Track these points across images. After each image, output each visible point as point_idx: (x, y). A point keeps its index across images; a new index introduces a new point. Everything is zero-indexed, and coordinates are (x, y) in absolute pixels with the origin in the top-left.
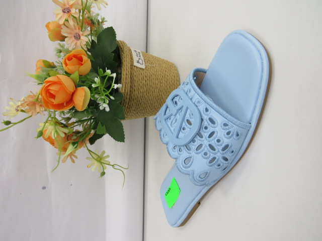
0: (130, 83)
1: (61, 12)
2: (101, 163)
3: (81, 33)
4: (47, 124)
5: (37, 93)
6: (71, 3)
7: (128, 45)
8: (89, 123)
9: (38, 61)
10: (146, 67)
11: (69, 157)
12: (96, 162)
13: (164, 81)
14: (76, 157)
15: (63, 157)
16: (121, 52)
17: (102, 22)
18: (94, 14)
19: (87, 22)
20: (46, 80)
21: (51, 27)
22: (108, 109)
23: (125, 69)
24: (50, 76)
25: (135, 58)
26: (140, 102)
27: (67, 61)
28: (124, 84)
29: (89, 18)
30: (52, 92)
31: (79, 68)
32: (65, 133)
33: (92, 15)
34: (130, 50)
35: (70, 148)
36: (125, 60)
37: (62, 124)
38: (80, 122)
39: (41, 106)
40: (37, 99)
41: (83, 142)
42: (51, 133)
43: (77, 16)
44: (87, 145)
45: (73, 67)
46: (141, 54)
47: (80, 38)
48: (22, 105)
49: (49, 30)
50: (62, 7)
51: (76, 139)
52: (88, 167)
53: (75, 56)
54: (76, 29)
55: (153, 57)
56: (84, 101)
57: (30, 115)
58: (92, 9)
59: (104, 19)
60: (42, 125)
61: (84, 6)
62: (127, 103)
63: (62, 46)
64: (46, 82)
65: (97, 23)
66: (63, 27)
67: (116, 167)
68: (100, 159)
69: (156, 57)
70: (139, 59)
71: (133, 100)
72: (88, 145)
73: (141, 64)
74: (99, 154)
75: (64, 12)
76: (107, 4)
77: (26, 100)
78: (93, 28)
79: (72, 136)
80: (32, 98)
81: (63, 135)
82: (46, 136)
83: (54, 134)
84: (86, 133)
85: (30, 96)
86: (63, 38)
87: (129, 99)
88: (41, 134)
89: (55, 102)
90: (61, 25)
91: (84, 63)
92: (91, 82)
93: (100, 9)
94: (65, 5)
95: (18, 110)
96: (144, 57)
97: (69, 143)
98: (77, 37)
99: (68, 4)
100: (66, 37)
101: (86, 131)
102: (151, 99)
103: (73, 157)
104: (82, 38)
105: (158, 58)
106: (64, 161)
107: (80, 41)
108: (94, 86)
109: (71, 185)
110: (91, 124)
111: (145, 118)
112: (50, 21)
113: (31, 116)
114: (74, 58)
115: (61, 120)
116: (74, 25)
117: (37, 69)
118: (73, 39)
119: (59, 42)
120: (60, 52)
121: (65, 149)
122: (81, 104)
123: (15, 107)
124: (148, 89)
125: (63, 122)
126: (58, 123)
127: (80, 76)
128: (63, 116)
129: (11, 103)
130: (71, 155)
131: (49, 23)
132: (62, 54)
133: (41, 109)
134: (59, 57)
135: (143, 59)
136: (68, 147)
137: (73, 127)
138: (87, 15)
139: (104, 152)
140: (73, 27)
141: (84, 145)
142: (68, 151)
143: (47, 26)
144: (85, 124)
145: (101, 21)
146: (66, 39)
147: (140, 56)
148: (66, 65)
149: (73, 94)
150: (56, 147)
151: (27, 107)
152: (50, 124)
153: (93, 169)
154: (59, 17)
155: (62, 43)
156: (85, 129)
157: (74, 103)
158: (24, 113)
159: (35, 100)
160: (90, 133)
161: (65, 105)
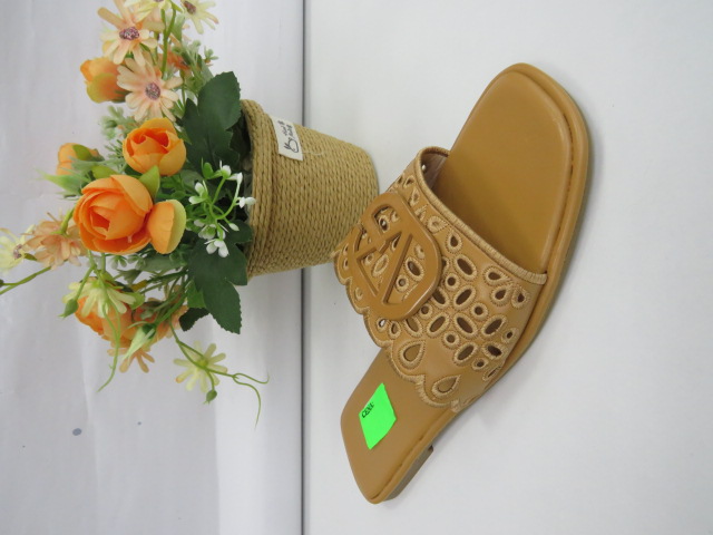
0: (270, 193)
1: (118, 36)
2: (208, 371)
3: (161, 83)
4: (86, 285)
5: (62, 217)
6: (140, 18)
7: (266, 111)
8: (179, 282)
9: (62, 147)
10: (305, 157)
11: (135, 360)
12: (195, 370)
13: (344, 189)
14: (151, 359)
15: (122, 358)
16: (249, 124)
17: (207, 60)
18: (190, 43)
19: (173, 60)
20: (87, 187)
21: (94, 70)
22: (224, 252)
23: (260, 163)
24: (93, 179)
25: (282, 139)
26: (294, 233)
27: (133, 144)
28: (258, 194)
29: (177, 50)
30: (101, 213)
31: (160, 158)
32: (127, 306)
33: (184, 44)
34: (270, 121)
35: (139, 339)
36: (260, 142)
37: (119, 284)
38: (160, 279)
39: (72, 244)
40: (65, 229)
41: (167, 324)
42: (96, 304)
43: (151, 46)
44: (176, 331)
45: (147, 156)
46: (294, 130)
47: (159, 94)
48: (29, 243)
49: (88, 77)
50: (118, 27)
51: (151, 318)
52: (177, 380)
53: (150, 133)
54: (150, 74)
55: (319, 136)
56: (174, 231)
57: (47, 265)
58: (184, 32)
59: (210, 52)
60: (75, 287)
61: (168, 24)
62: (265, 235)
63: (119, 114)
64: (86, 191)
65: (195, 62)
66: (121, 70)
67: (241, 379)
68: (205, 363)
69: (326, 136)
70: (290, 140)
71: (278, 230)
72: (179, 330)
73: (293, 150)
74: (203, 353)
75: (124, 37)
76: (217, 22)
77: (37, 233)
78: (187, 72)
79: (141, 311)
80: (52, 227)
81: (122, 310)
82: (85, 311)
83: (104, 307)
84: (172, 306)
85: (46, 224)
86: (120, 96)
87: (269, 227)
88: (73, 307)
89: (108, 234)
90: (117, 66)
91: (172, 147)
92: (187, 192)
93: (201, 33)
94: (125, 22)
95: (19, 256)
96: (300, 137)
97: (136, 327)
98: (154, 92)
99: (133, 19)
100: (127, 92)
101: (173, 302)
102: (316, 227)
103: (144, 359)
104: (164, 93)
105: (330, 138)
106: (124, 369)
107: (159, 100)
108: (193, 200)
109: (140, 423)
110: (184, 284)
111: (303, 271)
112: (91, 59)
113: (49, 268)
114: (147, 138)
115: (118, 277)
116: (146, 66)
117: (61, 163)
118: (144, 95)
119: (111, 103)
120: (114, 125)
121: (126, 342)
122: (167, 237)
123: (12, 247)
124: (310, 206)
125: (122, 280)
126: (110, 283)
127: (162, 176)
128: (120, 267)
129: (4, 239)
130: (140, 354)
131: (88, 62)
132: (117, 131)
133: (73, 252)
134: (111, 136)
135: (297, 139)
136: (134, 335)
137: (144, 292)
138: (173, 45)
139: (213, 347)
140: (144, 70)
141: (170, 331)
142: (133, 344)
143: (84, 69)
144: (171, 284)
145: (204, 57)
146: (128, 97)
147: (291, 134)
148: (131, 153)
149: (148, 216)
150: (106, 338)
151: (41, 248)
152: (94, 286)
153: (189, 385)
154: (113, 47)
155: (117, 106)
156: (170, 296)
157: (149, 236)
158: (33, 262)
159: (60, 232)
160: (181, 305)
161: (130, 240)
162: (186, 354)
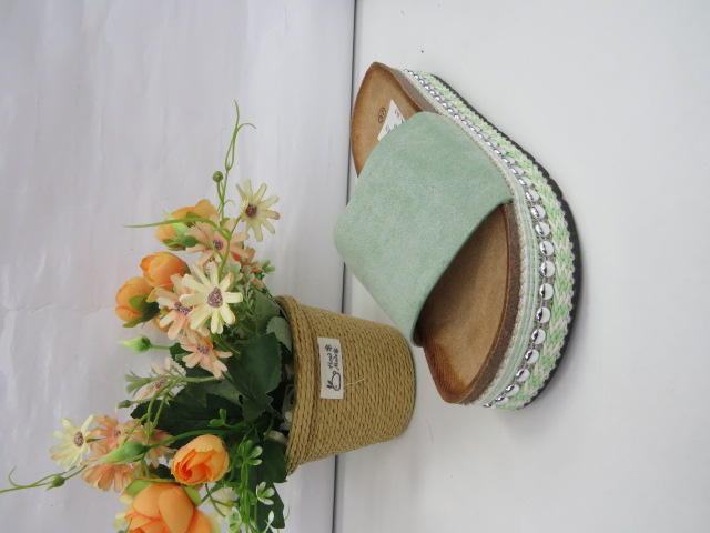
162: (217, 508)
